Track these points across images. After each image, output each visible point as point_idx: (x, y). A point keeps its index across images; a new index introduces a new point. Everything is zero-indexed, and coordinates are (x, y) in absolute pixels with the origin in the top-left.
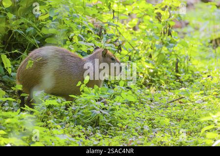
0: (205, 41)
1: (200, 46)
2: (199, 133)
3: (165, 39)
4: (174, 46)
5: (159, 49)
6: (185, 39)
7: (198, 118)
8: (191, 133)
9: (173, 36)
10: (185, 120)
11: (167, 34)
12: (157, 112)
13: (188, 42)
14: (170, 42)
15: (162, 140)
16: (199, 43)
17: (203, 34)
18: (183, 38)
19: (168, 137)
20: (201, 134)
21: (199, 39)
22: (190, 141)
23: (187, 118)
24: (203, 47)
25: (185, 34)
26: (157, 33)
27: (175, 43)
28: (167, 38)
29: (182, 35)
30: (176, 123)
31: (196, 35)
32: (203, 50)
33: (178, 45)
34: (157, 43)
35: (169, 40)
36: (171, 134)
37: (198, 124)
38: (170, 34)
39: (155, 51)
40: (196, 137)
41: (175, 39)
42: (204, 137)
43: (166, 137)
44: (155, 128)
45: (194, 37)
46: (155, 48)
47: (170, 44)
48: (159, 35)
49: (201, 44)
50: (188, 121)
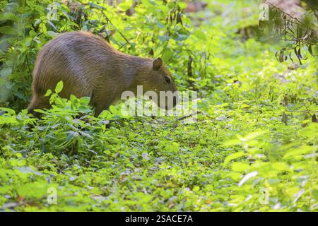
0: (231, 30)
1: (223, 37)
2: (221, 164)
3: (172, 27)
4: (186, 38)
5: (163, 42)
6: (201, 27)
7: (220, 143)
8: (210, 163)
9: (184, 23)
10: (201, 145)
11: (176, 21)
12: (161, 133)
13: (206, 33)
14: (180, 32)
15: (169, 175)
16: (222, 34)
17: (227, 21)
18: (198, 26)
19: (177, 169)
20: (224, 165)
21: (221, 29)
22: (208, 176)
23: (205, 143)
24: (227, 40)
25: (201, 20)
26: (161, 20)
27: (187, 33)
28: (175, 27)
29: (197, 22)
30: (188, 148)
31: (218, 21)
32: (227, 43)
33: (191, 36)
34: (161, 33)
35: (179, 29)
36: (181, 166)
37: (219, 151)
38: (179, 20)
39: (158, 45)
40: (218, 169)
41: (187, 28)
42: (229, 168)
43: (173, 169)
44: (159, 156)
45: (215, 25)
46: (158, 41)
47: (180, 35)
48: (164, 22)
49: (225, 35)
50: (206, 145)
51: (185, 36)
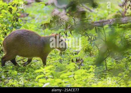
0: (38, 25)
2: (34, 80)
3: (14, 23)
4: (20, 28)
5: (10, 30)
6: (27, 23)
7: (34, 71)
8: (30, 79)
9: (19, 22)
10: (26, 72)
11: (16, 21)
12: (10, 67)
13: (28, 26)
14: (17, 25)
15: (13, 84)
16: (35, 26)
17: (37, 21)
18: (25, 23)
20: (36, 80)
21: (35, 24)
22: (29, 84)
23: (28, 71)
24: (37, 29)
25: (26, 21)
26: (10, 20)
27: (21, 26)
28: (15, 23)
29: (25, 22)
30: (21, 73)
31: (33, 21)
32: (37, 30)
34: (10, 26)
36: (18, 80)
37: (34, 74)
38: (17, 21)
39: (8, 31)
40: (33, 82)
41: (20, 24)
42: (38, 81)
43: (15, 82)
44: (9, 77)
45: (32, 23)
46: (8, 29)
47: (17, 27)
48: (11, 21)
49: (36, 27)
51: (19, 27)
